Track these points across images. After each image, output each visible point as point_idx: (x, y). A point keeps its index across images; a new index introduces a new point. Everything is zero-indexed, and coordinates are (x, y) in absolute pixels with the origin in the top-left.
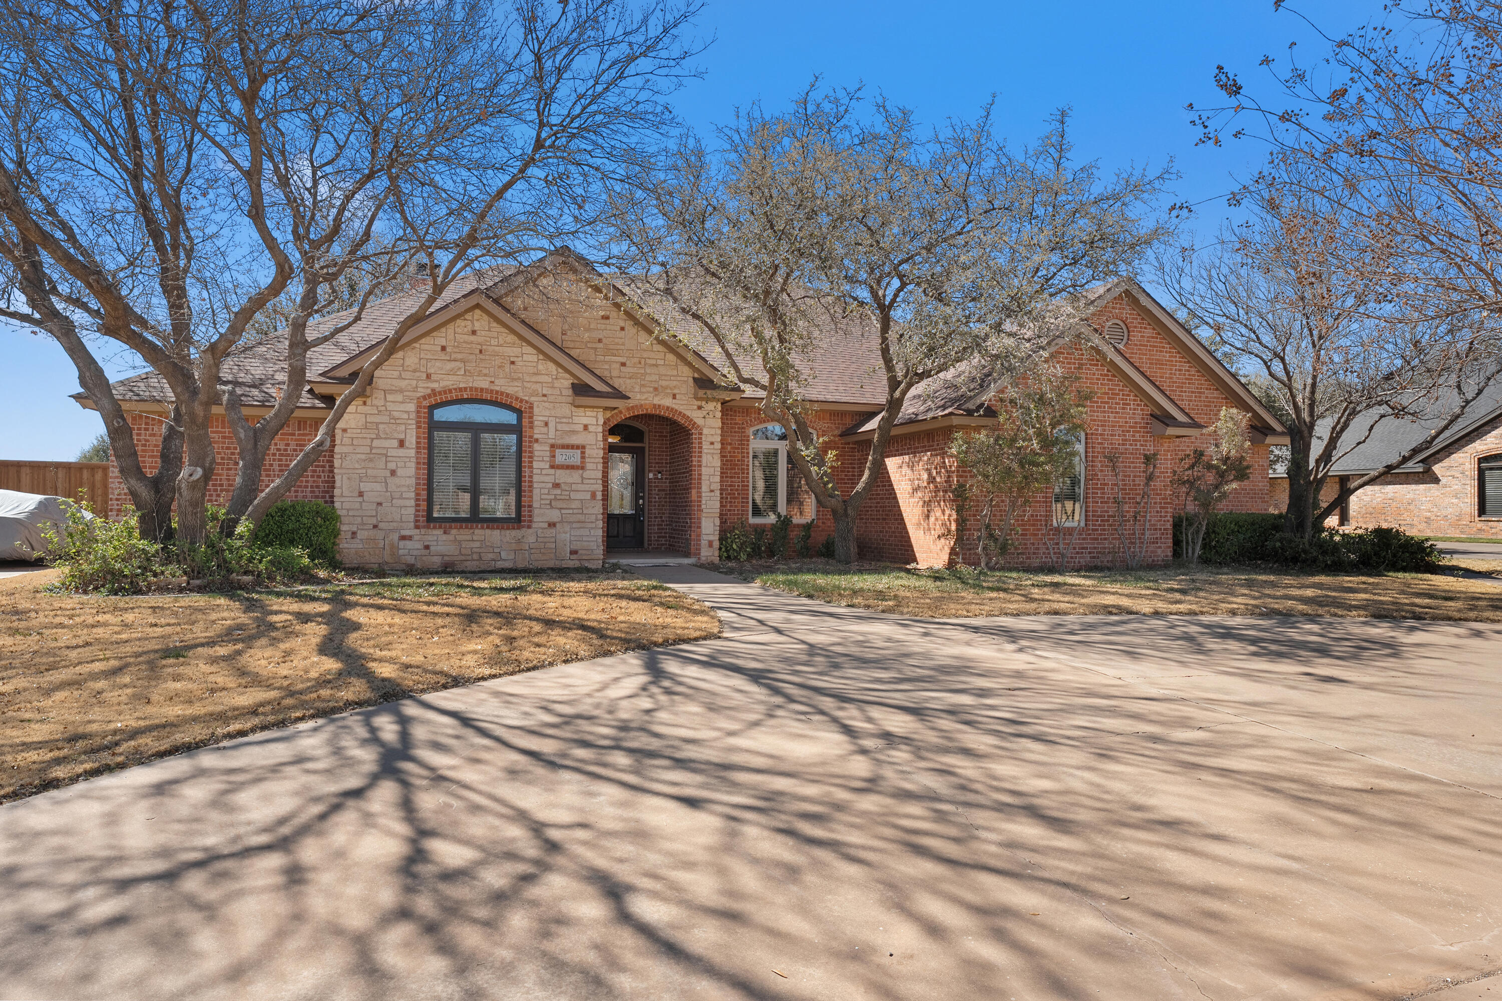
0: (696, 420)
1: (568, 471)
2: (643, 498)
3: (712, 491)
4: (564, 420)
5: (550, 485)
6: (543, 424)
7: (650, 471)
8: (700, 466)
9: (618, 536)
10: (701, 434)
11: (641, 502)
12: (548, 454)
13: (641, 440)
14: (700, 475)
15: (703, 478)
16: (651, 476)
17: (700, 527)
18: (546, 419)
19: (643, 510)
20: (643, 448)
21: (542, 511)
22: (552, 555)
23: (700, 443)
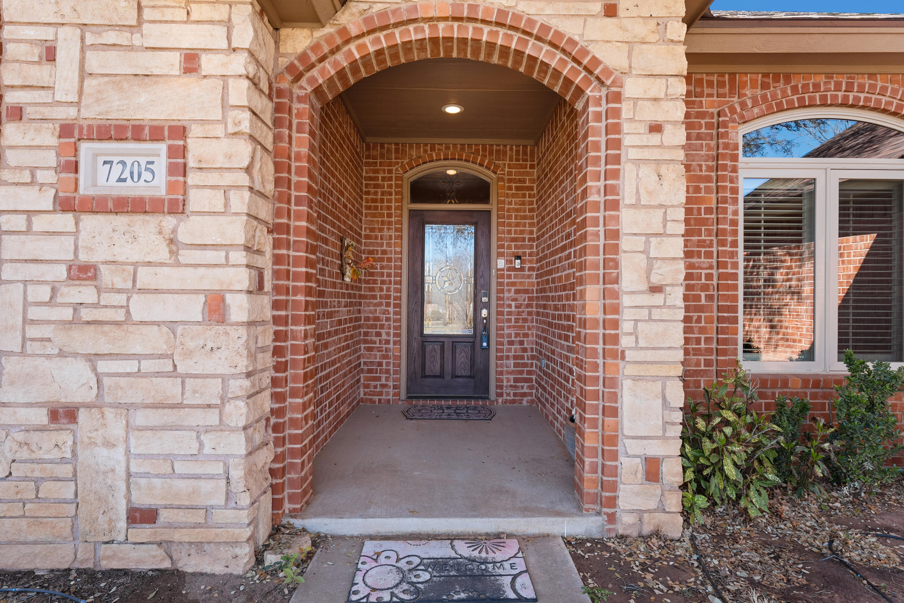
0: (596, 51)
1: (121, 220)
2: (487, 306)
3: (655, 289)
4: (111, 37)
5: (61, 272)
6: (36, 53)
7: (500, 255)
8: (614, 205)
9: (441, 376)
10: (617, 97)
11: (484, 313)
12: (50, 158)
13: (486, 199)
14: (615, 234)
15: (625, 243)
16: (501, 263)
17: (614, 412)
18: (47, 34)
19: (486, 328)
20: (489, 212)
21: (28, 364)
22: (64, 526)
23: (616, 128)
